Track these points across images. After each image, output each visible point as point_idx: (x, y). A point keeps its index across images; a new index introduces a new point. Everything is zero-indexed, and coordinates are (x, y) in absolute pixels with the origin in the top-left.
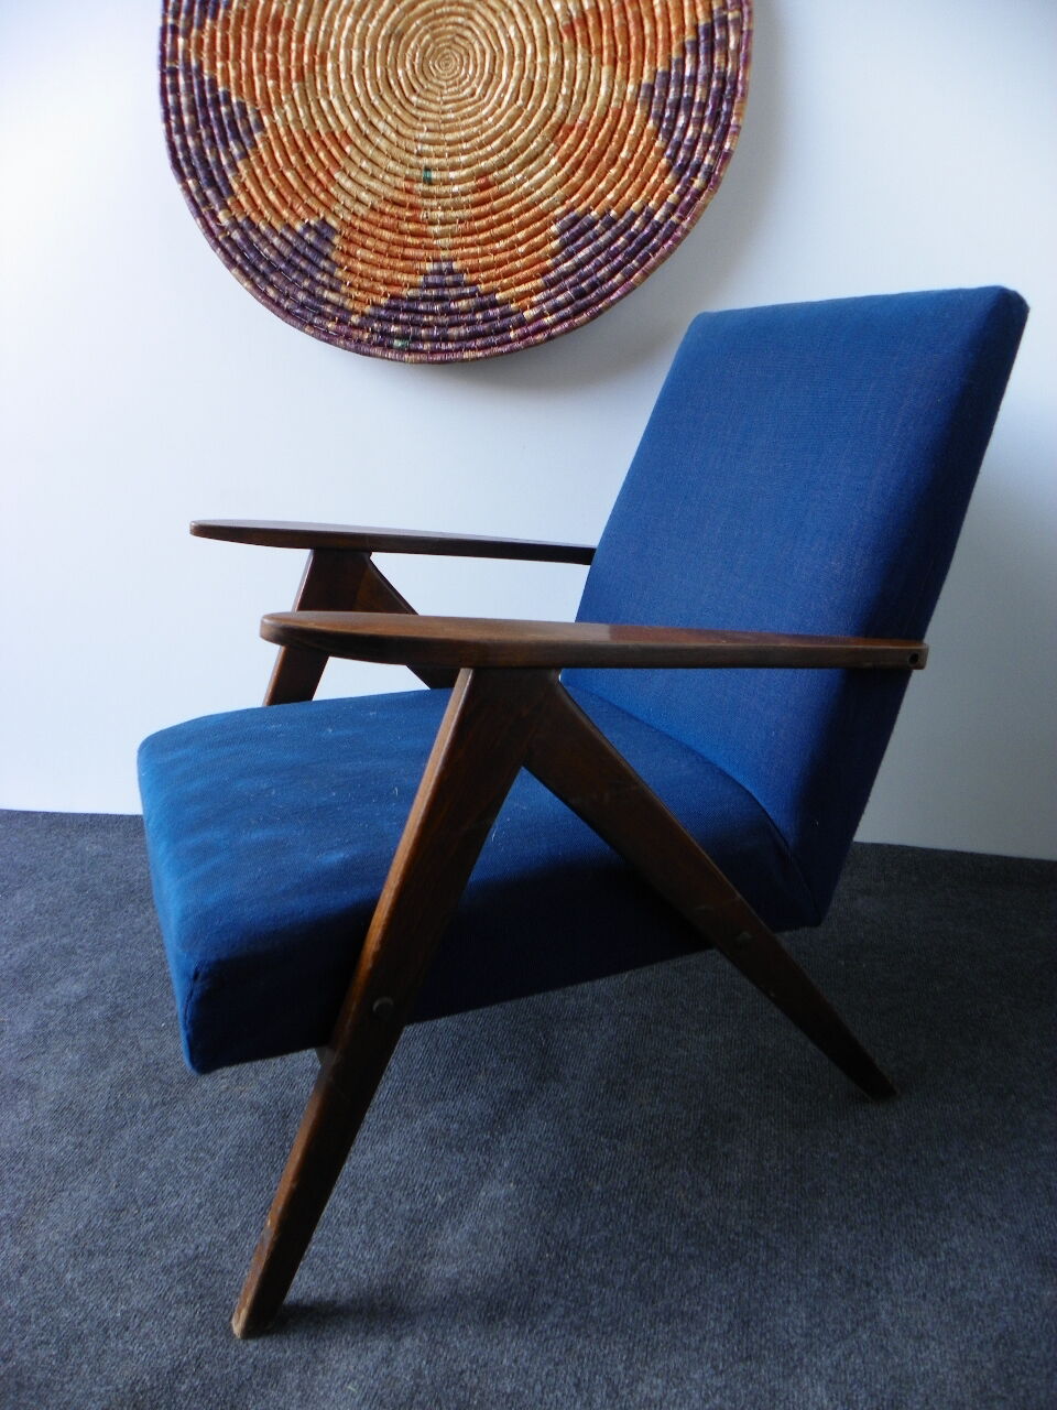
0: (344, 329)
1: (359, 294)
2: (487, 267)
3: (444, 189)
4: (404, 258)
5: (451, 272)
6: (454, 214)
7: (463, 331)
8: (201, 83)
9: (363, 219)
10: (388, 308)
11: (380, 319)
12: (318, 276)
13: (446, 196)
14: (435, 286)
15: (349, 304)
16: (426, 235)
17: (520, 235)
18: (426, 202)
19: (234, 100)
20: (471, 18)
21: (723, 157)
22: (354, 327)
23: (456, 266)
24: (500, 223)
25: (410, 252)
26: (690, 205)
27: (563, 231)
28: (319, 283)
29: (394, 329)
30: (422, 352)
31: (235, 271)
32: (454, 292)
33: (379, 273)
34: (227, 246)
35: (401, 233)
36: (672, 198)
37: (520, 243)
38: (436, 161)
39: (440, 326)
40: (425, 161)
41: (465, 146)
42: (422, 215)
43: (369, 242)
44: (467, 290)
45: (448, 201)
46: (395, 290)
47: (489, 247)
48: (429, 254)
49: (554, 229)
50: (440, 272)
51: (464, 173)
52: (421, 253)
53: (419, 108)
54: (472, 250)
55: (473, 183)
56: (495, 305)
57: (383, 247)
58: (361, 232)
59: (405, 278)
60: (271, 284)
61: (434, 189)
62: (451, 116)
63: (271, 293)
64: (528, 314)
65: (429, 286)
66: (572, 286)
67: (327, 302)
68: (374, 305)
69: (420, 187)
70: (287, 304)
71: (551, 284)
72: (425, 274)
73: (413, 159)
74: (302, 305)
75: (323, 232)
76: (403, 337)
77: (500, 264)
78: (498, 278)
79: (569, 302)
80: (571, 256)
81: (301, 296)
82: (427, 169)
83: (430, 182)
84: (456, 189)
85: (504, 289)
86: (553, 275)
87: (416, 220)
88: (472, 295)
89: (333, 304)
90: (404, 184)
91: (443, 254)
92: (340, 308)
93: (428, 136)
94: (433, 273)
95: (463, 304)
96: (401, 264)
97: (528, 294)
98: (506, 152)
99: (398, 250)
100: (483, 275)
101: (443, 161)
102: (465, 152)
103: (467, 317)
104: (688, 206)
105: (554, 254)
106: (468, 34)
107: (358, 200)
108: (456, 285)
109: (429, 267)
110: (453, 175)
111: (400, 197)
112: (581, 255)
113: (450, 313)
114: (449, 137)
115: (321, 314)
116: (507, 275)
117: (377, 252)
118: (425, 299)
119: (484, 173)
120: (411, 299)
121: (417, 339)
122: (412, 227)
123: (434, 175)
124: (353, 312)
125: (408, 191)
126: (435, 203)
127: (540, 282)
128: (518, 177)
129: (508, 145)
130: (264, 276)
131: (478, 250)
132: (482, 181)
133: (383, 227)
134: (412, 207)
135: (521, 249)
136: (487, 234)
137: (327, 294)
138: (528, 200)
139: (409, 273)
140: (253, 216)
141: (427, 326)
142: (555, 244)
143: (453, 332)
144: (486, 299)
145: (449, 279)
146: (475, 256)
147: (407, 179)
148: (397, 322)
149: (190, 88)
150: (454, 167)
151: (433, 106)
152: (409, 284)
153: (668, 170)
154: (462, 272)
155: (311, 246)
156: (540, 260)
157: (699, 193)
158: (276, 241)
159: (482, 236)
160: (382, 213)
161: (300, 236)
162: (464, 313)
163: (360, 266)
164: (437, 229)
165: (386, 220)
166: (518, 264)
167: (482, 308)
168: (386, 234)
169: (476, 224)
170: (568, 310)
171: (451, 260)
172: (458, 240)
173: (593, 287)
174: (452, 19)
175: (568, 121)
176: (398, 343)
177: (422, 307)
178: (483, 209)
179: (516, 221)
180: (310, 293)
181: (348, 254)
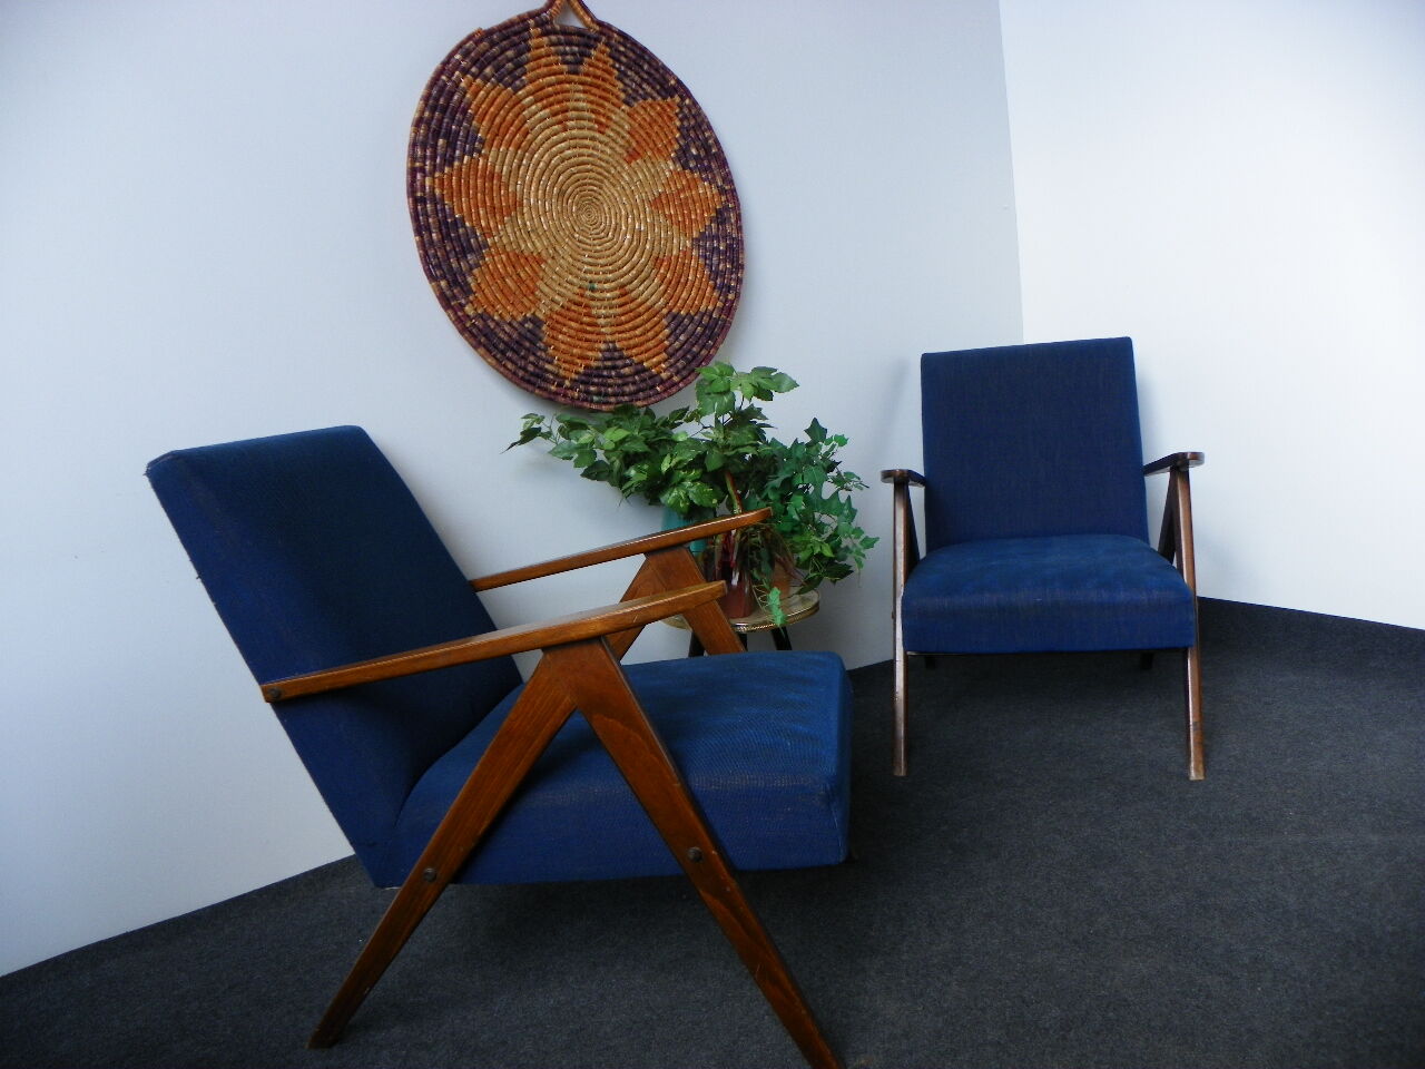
0: (562, 390)
1: (567, 366)
2: (635, 346)
3: (603, 295)
4: (587, 340)
5: (615, 349)
6: (611, 311)
7: (632, 388)
8: (443, 210)
9: (557, 313)
10: (585, 374)
11: (583, 382)
12: (539, 354)
13: (603, 300)
14: (609, 359)
15: (562, 372)
16: (596, 325)
17: (648, 325)
18: (593, 303)
19: (467, 224)
20: (601, 188)
21: (739, 281)
22: (567, 388)
23: (618, 345)
24: (636, 318)
25: (588, 336)
26: (730, 308)
27: (669, 324)
28: (539, 358)
29: (592, 389)
30: (611, 403)
31: (482, 350)
32: (620, 363)
33: (575, 351)
34: (474, 331)
35: (582, 323)
36: (719, 304)
37: (648, 331)
38: (596, 277)
39: (619, 386)
40: (588, 276)
41: (610, 268)
42: (594, 312)
43: (564, 329)
44: (628, 361)
45: (606, 303)
46: (588, 362)
47: (632, 333)
48: (602, 338)
49: (664, 322)
50: (608, 350)
51: (613, 284)
52: (594, 337)
53: (580, 241)
54: (624, 335)
55: (617, 292)
56: (645, 370)
57: (572, 332)
58: (557, 322)
59: (590, 354)
60: (509, 359)
61: (597, 295)
62: (598, 248)
63: (509, 365)
64: (664, 375)
65: (606, 359)
66: (683, 357)
67: (547, 371)
68: (577, 373)
69: (588, 293)
70: (521, 373)
71: (671, 356)
72: (601, 351)
73: (583, 275)
74: (532, 374)
75: (536, 322)
76: (599, 394)
77: (642, 344)
78: (642, 353)
79: (684, 368)
80: (677, 339)
81: (531, 368)
82: (591, 282)
83: (593, 290)
84: (608, 295)
85: (648, 359)
86: (670, 350)
87: (588, 315)
88: (631, 365)
89: (552, 373)
90: (578, 291)
91: (609, 338)
92: (557, 375)
93: (590, 260)
94: (605, 351)
95: (627, 370)
96: (585, 345)
97: (660, 363)
98: (634, 272)
99: (580, 335)
100: (634, 351)
101: (601, 277)
102: (611, 272)
103: (630, 379)
104: (729, 310)
105: (668, 337)
106: (600, 197)
107: (552, 300)
108: (621, 358)
109: (603, 346)
110: (606, 286)
111: (577, 298)
112: (682, 338)
113: (620, 376)
114: (601, 261)
115: (546, 380)
116: (646, 351)
117: (569, 336)
118: (606, 368)
119: (623, 286)
120: (598, 368)
121: (606, 395)
122: (586, 319)
123: (596, 286)
124: (565, 378)
125: (582, 296)
126: (599, 304)
127: (664, 355)
128: (641, 288)
129: (633, 269)
130: (503, 353)
131: (628, 335)
132: (622, 291)
133: (570, 319)
134: (586, 306)
135: (650, 334)
136: (630, 325)
137: (547, 366)
138: (648, 303)
139: (591, 350)
140: (489, 310)
141: (610, 386)
142: (667, 331)
143: (627, 389)
144: (639, 367)
145: (616, 354)
146: (625, 339)
147: (580, 288)
148: (593, 384)
149: (436, 212)
150: (607, 281)
151: (588, 241)
152: (595, 357)
153: (714, 288)
154: (622, 349)
155: (529, 331)
156: (662, 341)
157: (733, 302)
158: (507, 328)
159: (627, 326)
160: (568, 309)
161: (522, 324)
162: (628, 376)
163: (563, 346)
164: (602, 321)
165: (572, 315)
166: (650, 344)
167: (637, 373)
168: (573, 324)
169: (623, 318)
170: (684, 373)
171: (613, 342)
172: (615, 329)
173: (694, 357)
174: (591, 187)
175: (661, 256)
176: (595, 398)
177: (605, 373)
178: (627, 307)
179: (645, 317)
180: (536, 366)
181: (553, 337)
